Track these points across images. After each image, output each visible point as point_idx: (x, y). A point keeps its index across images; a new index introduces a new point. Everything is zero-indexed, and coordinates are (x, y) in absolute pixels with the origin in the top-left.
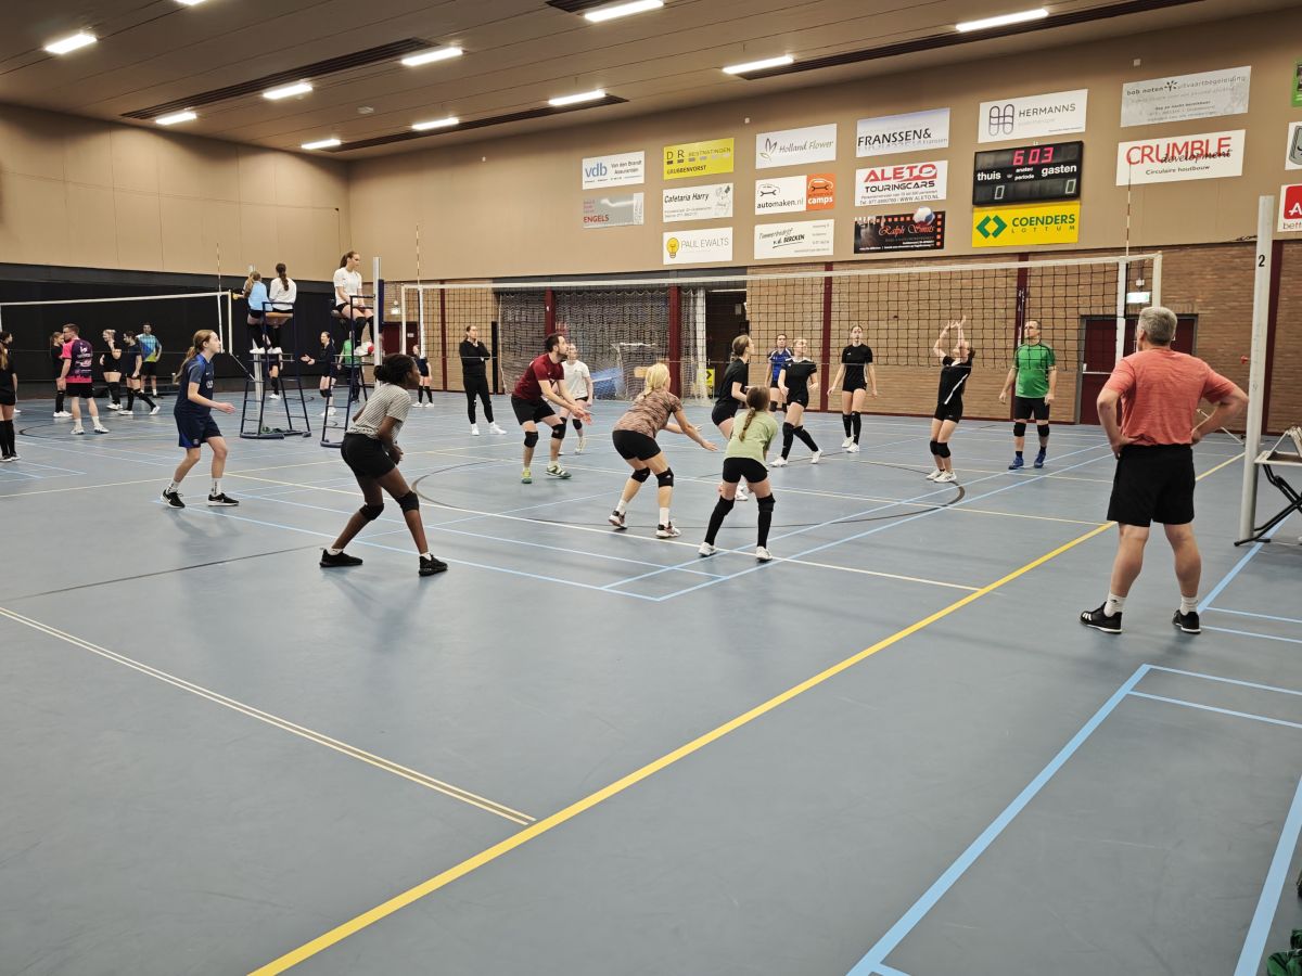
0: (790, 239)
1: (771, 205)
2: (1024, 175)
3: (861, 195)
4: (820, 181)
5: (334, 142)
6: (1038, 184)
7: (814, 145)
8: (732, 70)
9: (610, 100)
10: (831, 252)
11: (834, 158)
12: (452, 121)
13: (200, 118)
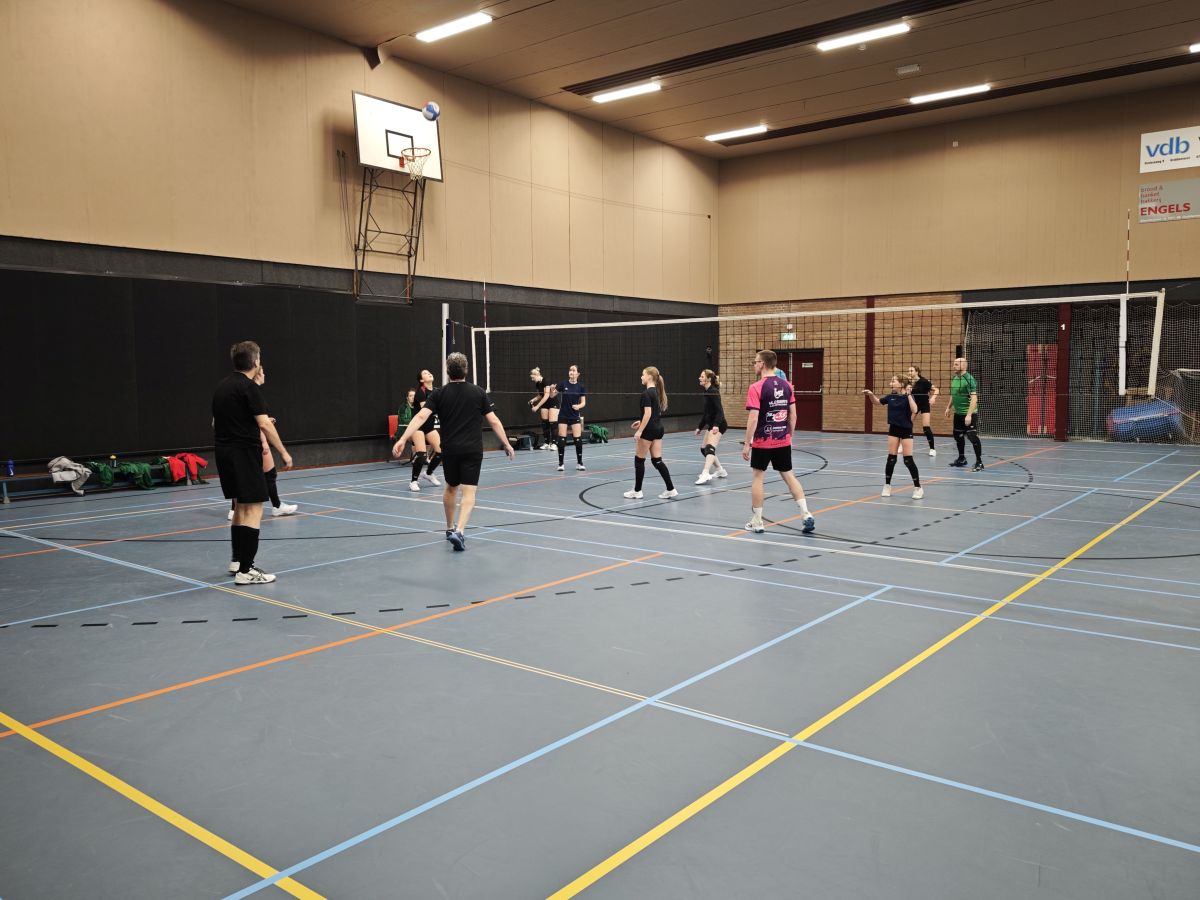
5: (758, 129)
12: (984, 87)
13: (664, 89)
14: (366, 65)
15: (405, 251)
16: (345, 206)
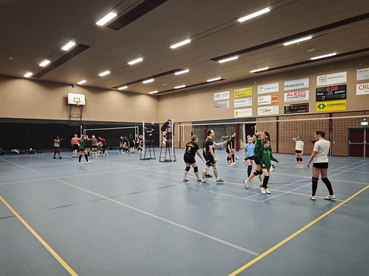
0: (267, 110)
1: (262, 103)
2: (330, 93)
3: (286, 99)
4: (275, 97)
5: (156, 92)
6: (334, 95)
7: (273, 88)
8: (252, 71)
9: (221, 80)
10: (278, 114)
11: (278, 91)
12: (184, 86)
13: (128, 88)
14: (72, 87)
15: (80, 117)
16: (67, 110)
